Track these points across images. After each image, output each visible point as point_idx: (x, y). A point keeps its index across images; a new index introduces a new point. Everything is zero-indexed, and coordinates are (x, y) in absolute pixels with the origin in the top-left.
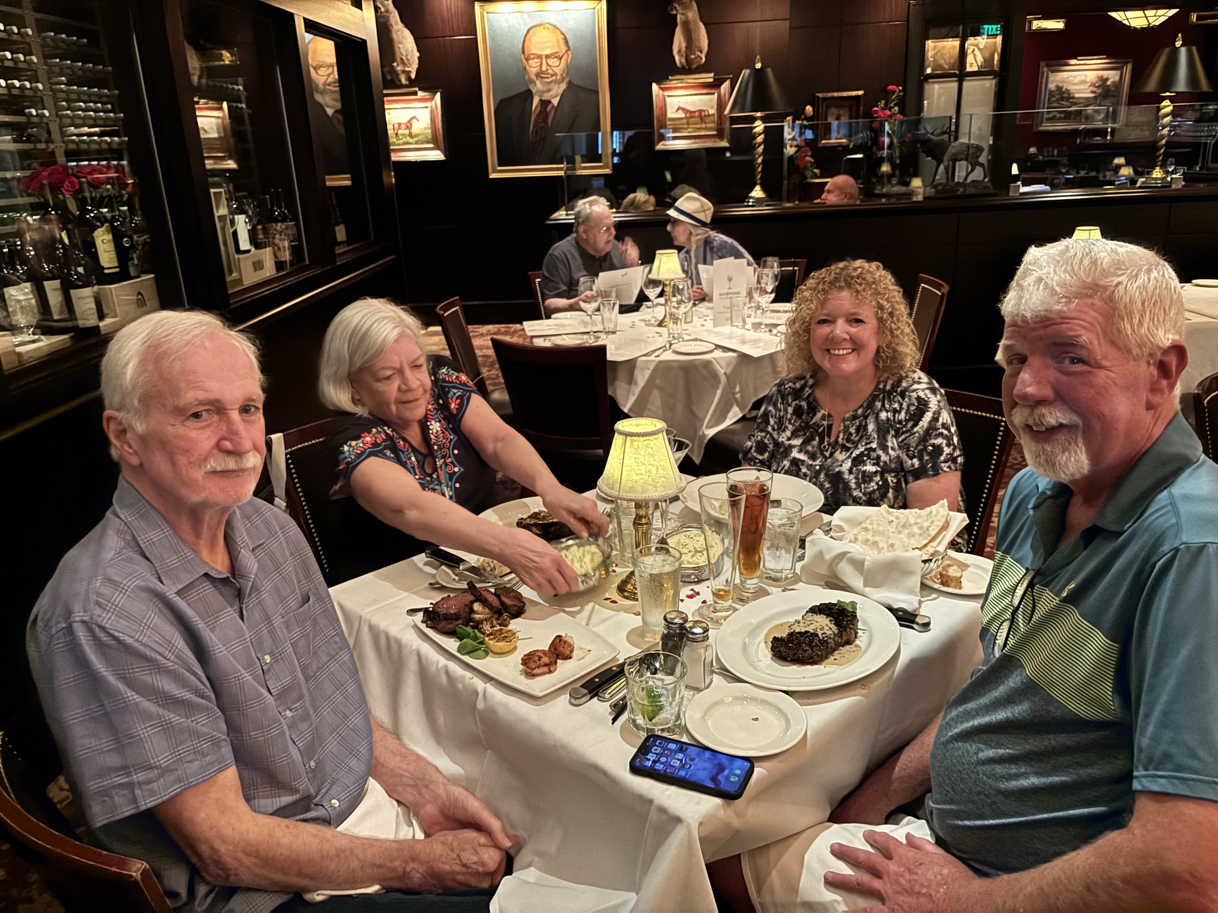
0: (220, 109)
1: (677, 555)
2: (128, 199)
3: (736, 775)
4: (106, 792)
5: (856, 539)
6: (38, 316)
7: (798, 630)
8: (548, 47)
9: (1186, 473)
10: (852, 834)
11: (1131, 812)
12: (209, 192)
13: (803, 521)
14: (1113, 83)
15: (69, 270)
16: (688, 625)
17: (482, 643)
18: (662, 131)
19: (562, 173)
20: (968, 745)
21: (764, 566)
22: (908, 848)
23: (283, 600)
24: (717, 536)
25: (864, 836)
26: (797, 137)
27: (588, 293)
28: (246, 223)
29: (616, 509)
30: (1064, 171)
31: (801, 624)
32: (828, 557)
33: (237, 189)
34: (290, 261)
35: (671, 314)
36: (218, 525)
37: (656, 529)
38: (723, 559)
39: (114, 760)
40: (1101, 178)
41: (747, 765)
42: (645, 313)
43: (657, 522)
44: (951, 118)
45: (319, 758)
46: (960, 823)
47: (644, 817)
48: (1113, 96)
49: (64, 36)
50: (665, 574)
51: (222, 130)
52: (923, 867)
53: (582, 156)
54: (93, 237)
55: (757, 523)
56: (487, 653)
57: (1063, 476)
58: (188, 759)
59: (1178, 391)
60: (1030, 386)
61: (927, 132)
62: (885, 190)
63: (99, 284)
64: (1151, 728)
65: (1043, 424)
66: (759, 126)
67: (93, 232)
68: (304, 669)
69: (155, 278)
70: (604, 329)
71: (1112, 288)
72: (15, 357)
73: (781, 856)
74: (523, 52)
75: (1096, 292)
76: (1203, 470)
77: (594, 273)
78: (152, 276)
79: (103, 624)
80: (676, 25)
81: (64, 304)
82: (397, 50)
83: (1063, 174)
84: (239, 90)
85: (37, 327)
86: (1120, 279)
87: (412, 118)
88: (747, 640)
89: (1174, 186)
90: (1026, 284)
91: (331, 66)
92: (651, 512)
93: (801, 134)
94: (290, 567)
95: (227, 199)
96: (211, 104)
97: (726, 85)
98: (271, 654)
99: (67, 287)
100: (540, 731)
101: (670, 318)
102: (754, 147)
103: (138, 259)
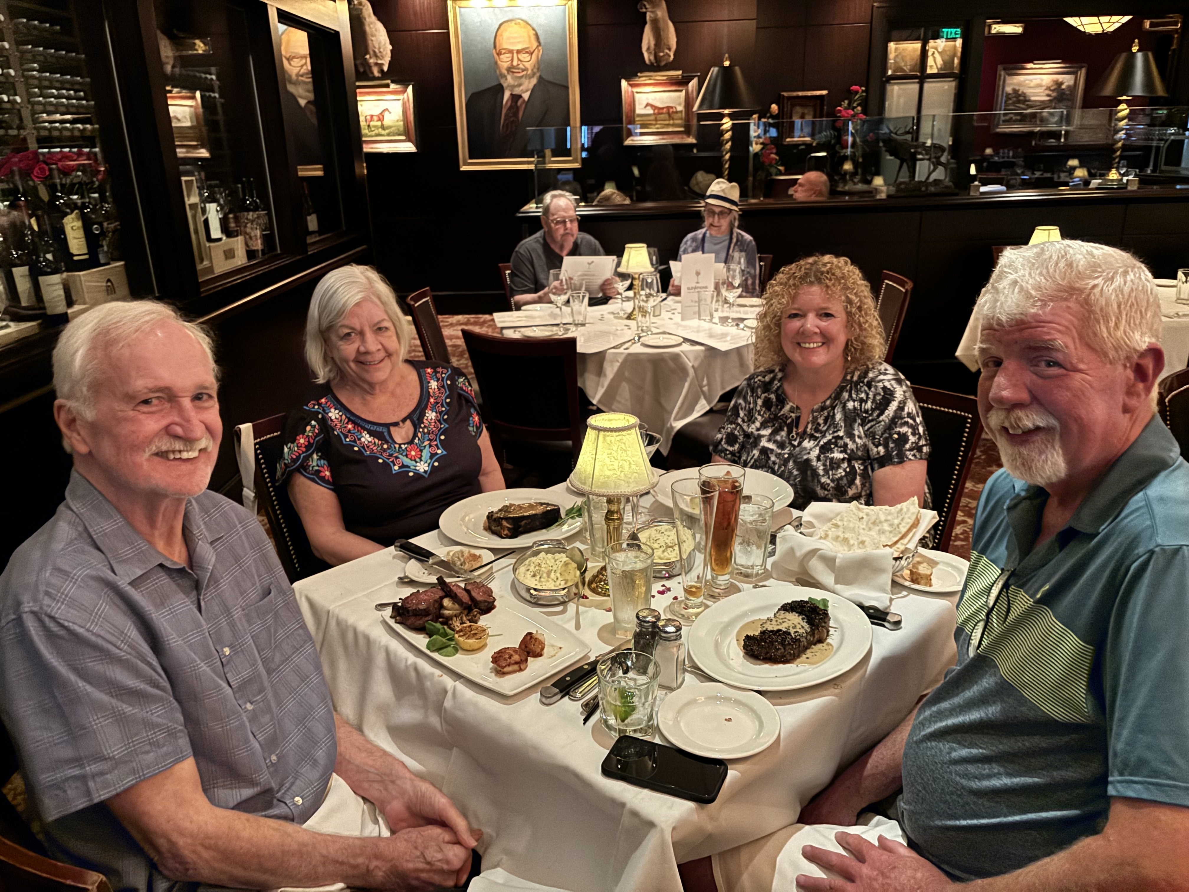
0: (193, 98)
1: (650, 551)
2: (99, 186)
4: (58, 786)
5: (827, 536)
6: (5, 302)
7: (770, 628)
8: (519, 42)
9: (1162, 476)
10: (824, 836)
11: (1107, 818)
12: (180, 181)
13: (775, 516)
14: (1069, 86)
15: (38, 257)
16: (660, 624)
17: (451, 639)
18: (629, 126)
19: (532, 167)
20: (941, 745)
21: (735, 562)
22: (881, 851)
23: (243, 593)
25: (836, 838)
26: (762, 135)
28: (217, 211)
29: (588, 503)
30: (1019, 171)
31: (774, 622)
32: (799, 553)
33: (208, 178)
34: (263, 250)
35: (640, 307)
37: (627, 524)
39: (66, 752)
40: (1056, 180)
41: (720, 767)
42: (613, 306)
43: (628, 517)
44: (912, 118)
45: (281, 752)
47: (616, 821)
48: (1068, 100)
49: (36, 22)
50: (637, 571)
51: (194, 119)
52: (896, 870)
53: (552, 150)
54: (63, 224)
56: (456, 651)
57: (1040, 480)
58: (143, 750)
59: (1155, 393)
60: (1005, 389)
61: (891, 132)
62: (847, 188)
63: (67, 271)
64: (1125, 733)
65: (1019, 427)
66: (727, 123)
67: (63, 219)
68: (265, 662)
69: (125, 265)
70: (574, 321)
71: (1087, 291)
73: (751, 859)
74: (495, 47)
76: (1180, 472)
78: (122, 263)
79: (53, 614)
80: (645, 23)
81: (32, 291)
82: (370, 42)
83: (1018, 175)
84: (212, 79)
85: (5, 313)
86: (1096, 282)
87: (384, 111)
88: (719, 638)
89: (1129, 188)
90: (1001, 286)
91: (304, 57)
92: (622, 507)
93: (766, 132)
94: (250, 560)
95: (198, 187)
96: (185, 93)
97: (694, 83)
98: (231, 647)
99: (35, 274)
100: (510, 731)
101: (639, 311)
102: (721, 144)
103: (108, 246)
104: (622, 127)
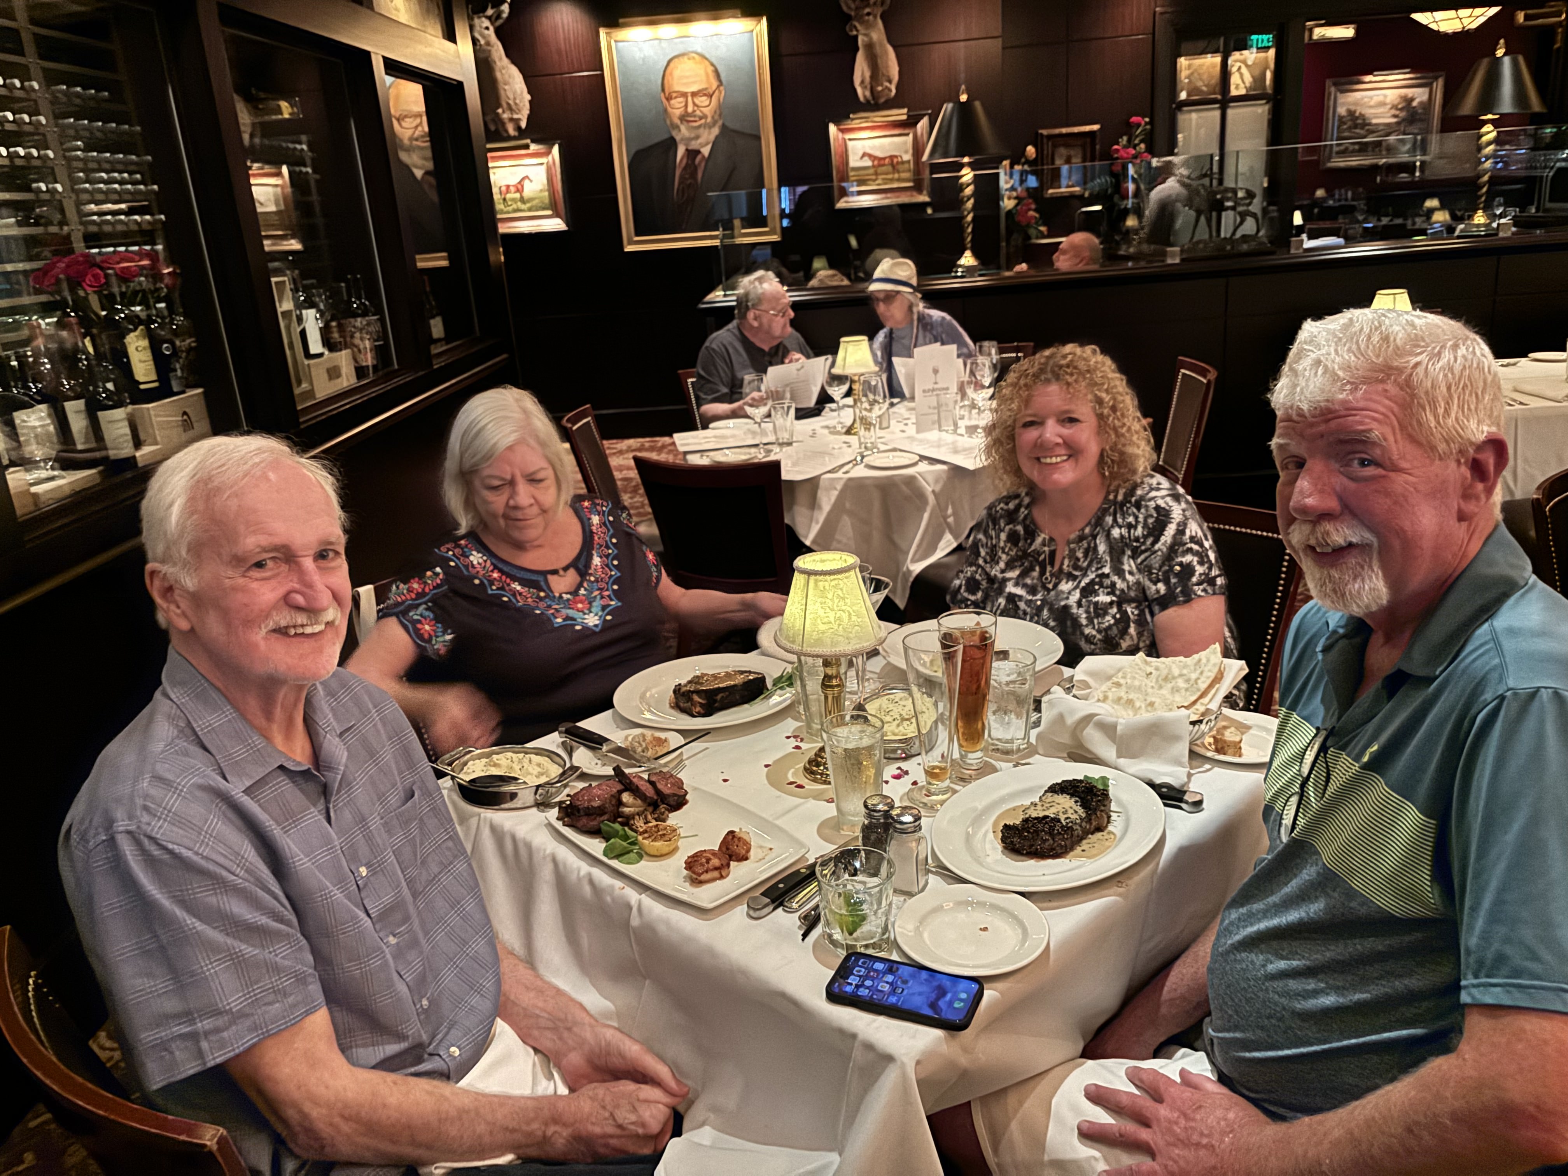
0: (279, 174)
2: (166, 294)
3: (962, 1000)
4: (164, 1046)
5: (1106, 698)
6: (58, 447)
7: (1034, 815)
8: (694, 82)
9: (1511, 601)
10: (1112, 1072)
11: (1461, 1032)
12: (270, 282)
13: (1038, 676)
14: (1421, 103)
15: (96, 387)
16: (894, 813)
17: (634, 843)
18: (844, 184)
19: (716, 242)
20: (1253, 956)
21: (989, 735)
22: (1183, 1088)
23: (381, 797)
24: (928, 699)
25: (1127, 1074)
26: (1017, 187)
27: (755, 394)
28: (317, 319)
29: (799, 668)
30: (1361, 218)
31: (1039, 807)
32: (1070, 721)
33: (304, 276)
34: (374, 367)
35: (862, 419)
36: (295, 705)
37: (850, 693)
38: (936, 728)
39: (171, 1005)
40: (1409, 227)
41: (975, 986)
42: (828, 417)
43: (851, 684)
44: (1212, 156)
45: (432, 994)
46: (1247, 1055)
47: (845, 1057)
48: (1421, 121)
49: (79, 89)
51: (281, 202)
52: (1203, 1110)
53: (742, 219)
54: (124, 344)
55: (978, 681)
56: (640, 857)
57: (1357, 609)
58: (266, 1000)
59: (1498, 497)
60: (1309, 496)
62: (1131, 250)
63: (133, 403)
64: (1480, 924)
65: (1328, 544)
66: (967, 175)
67: (124, 338)
68: (410, 882)
69: (204, 393)
70: (777, 439)
71: (1409, 371)
72: (31, 500)
73: (1021, 1103)
74: (663, 90)
75: (1389, 376)
76: (1533, 595)
77: (761, 370)
78: (200, 390)
79: (154, 834)
80: (857, 49)
81: (90, 429)
82: (502, 93)
83: (1358, 222)
84: (302, 150)
85: (56, 460)
86: (1418, 359)
87: (523, 179)
88: (970, 830)
89: (1501, 234)
90: (1301, 368)
91: (419, 115)
92: (843, 671)
93: (1022, 181)
94: (388, 754)
95: (292, 290)
96: (268, 169)
97: (923, 124)
98: (368, 865)
99: (93, 409)
100: (711, 952)
101: (861, 423)
102: (962, 202)
103: (182, 369)
104: (832, 187)
